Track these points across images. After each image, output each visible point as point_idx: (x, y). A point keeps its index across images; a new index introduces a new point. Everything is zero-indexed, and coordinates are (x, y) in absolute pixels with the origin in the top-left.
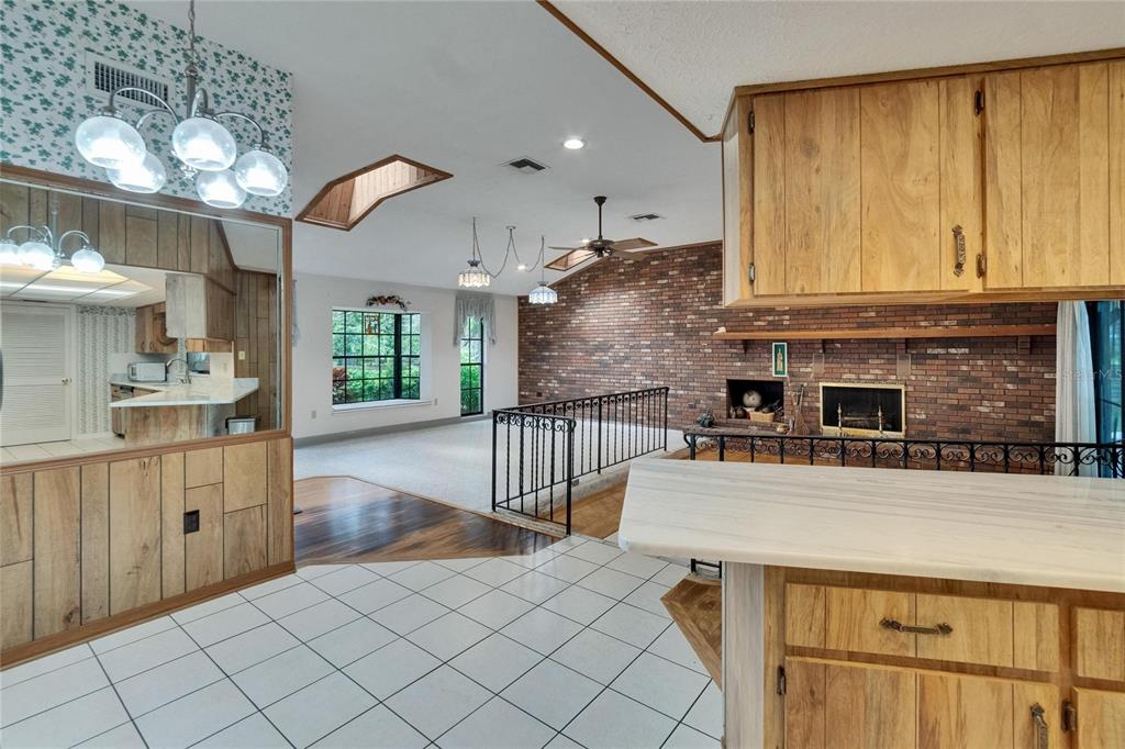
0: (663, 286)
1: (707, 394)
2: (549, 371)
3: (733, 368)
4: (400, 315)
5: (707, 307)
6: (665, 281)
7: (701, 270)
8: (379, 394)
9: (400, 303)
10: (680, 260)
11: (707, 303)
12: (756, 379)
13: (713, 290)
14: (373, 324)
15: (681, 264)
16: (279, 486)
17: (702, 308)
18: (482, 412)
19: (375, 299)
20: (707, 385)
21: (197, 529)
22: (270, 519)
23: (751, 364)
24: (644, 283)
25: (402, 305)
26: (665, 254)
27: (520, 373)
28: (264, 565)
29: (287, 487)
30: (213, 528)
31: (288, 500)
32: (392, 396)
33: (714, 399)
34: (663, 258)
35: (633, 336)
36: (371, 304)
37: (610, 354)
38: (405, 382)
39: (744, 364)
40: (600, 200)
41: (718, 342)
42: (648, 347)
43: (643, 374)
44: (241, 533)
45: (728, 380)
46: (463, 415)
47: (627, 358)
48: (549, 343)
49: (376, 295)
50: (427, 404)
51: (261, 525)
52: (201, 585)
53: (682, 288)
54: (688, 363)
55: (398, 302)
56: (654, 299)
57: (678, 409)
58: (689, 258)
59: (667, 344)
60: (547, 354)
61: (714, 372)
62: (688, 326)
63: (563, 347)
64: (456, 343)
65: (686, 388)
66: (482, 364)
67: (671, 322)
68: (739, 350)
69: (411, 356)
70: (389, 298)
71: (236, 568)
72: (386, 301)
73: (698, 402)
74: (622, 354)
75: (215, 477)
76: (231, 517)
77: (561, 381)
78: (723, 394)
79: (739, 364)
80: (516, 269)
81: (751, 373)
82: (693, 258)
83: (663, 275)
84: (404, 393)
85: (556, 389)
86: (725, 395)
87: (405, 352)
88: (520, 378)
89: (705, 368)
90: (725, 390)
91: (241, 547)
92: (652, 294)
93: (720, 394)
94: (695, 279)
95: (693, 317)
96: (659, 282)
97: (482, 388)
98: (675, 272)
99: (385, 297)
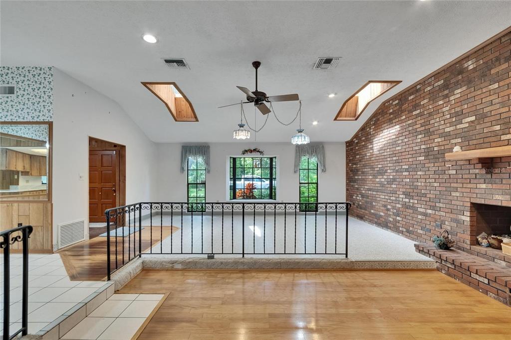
0: (417, 116)
1: (452, 216)
2: (357, 189)
3: (477, 191)
4: (272, 158)
5: (452, 128)
6: (418, 112)
7: (446, 92)
9: (260, 152)
10: (429, 88)
11: (451, 124)
12: (505, 204)
13: (458, 109)
15: (430, 92)
16: (47, 221)
17: (447, 130)
19: (246, 151)
20: (451, 207)
22: (44, 232)
23: (499, 186)
24: (404, 117)
25: (261, 153)
26: (418, 87)
27: (347, 190)
28: (42, 248)
33: (457, 221)
34: (417, 91)
35: (397, 162)
36: (244, 154)
37: (385, 177)
39: (490, 186)
40: (256, 65)
41: (462, 163)
42: (407, 170)
43: (404, 193)
44: (35, 234)
45: (472, 203)
46: (301, 211)
47: (394, 180)
48: (358, 170)
49: (247, 149)
51: (41, 233)
53: (430, 114)
54: (436, 184)
55: (258, 151)
56: (410, 129)
57: (428, 227)
58: (436, 84)
59: (419, 166)
60: (357, 177)
61: (458, 194)
62: (436, 149)
63: (363, 173)
64: (295, 171)
65: (433, 208)
66: (317, 183)
67: (423, 147)
68: (479, 170)
70: (254, 150)
71: (33, 246)
73: (443, 222)
74: (391, 177)
75: (27, 213)
77: (363, 196)
78: (466, 218)
79: (484, 186)
80: (312, 124)
81: (497, 197)
82: (439, 83)
83: (416, 106)
85: (360, 201)
86: (468, 219)
88: (347, 193)
89: (450, 190)
90: (468, 214)
91: (35, 239)
92: (409, 125)
93: (464, 218)
94: (441, 102)
95: (439, 140)
96: (414, 113)
97: (317, 197)
98: (426, 101)
99: (252, 150)
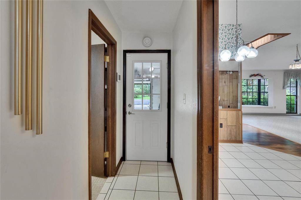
4: (260, 79)
8: (253, 103)
14: (251, 83)
16: (239, 122)
18: (296, 113)
19: (252, 75)
21: (222, 127)
22: (237, 129)
25: (262, 76)
28: (235, 140)
29: (241, 123)
30: (225, 128)
31: (241, 126)
32: (257, 104)
36: (251, 77)
38: (262, 100)
44: (231, 131)
46: (287, 113)
49: (253, 74)
50: (271, 108)
51: (235, 130)
52: (223, 139)
55: (260, 75)
64: (284, 88)
66: (296, 96)
69: (264, 92)
70: (257, 75)
71: (229, 138)
72: (256, 75)
75: (225, 117)
76: (228, 127)
84: (261, 104)
87: (262, 90)
91: (231, 134)
97: (297, 104)
99: (256, 74)
